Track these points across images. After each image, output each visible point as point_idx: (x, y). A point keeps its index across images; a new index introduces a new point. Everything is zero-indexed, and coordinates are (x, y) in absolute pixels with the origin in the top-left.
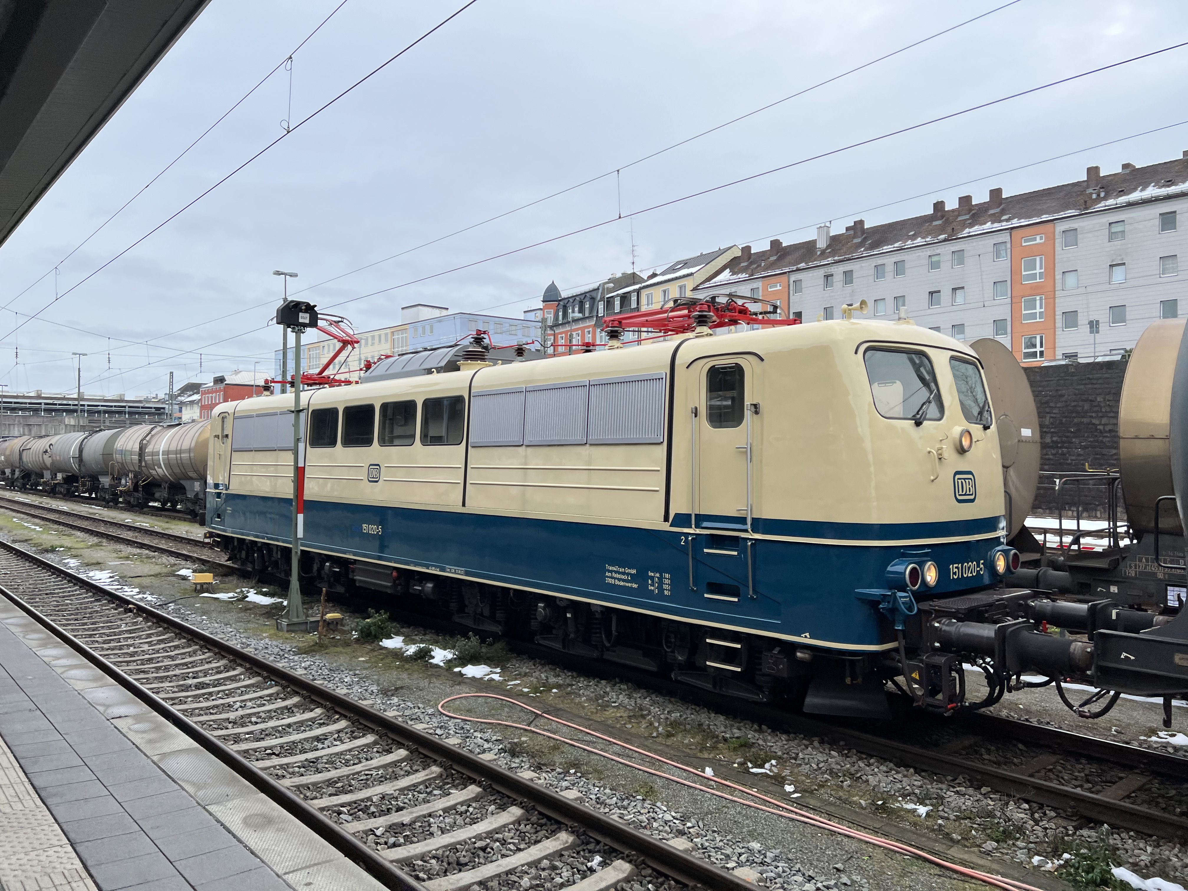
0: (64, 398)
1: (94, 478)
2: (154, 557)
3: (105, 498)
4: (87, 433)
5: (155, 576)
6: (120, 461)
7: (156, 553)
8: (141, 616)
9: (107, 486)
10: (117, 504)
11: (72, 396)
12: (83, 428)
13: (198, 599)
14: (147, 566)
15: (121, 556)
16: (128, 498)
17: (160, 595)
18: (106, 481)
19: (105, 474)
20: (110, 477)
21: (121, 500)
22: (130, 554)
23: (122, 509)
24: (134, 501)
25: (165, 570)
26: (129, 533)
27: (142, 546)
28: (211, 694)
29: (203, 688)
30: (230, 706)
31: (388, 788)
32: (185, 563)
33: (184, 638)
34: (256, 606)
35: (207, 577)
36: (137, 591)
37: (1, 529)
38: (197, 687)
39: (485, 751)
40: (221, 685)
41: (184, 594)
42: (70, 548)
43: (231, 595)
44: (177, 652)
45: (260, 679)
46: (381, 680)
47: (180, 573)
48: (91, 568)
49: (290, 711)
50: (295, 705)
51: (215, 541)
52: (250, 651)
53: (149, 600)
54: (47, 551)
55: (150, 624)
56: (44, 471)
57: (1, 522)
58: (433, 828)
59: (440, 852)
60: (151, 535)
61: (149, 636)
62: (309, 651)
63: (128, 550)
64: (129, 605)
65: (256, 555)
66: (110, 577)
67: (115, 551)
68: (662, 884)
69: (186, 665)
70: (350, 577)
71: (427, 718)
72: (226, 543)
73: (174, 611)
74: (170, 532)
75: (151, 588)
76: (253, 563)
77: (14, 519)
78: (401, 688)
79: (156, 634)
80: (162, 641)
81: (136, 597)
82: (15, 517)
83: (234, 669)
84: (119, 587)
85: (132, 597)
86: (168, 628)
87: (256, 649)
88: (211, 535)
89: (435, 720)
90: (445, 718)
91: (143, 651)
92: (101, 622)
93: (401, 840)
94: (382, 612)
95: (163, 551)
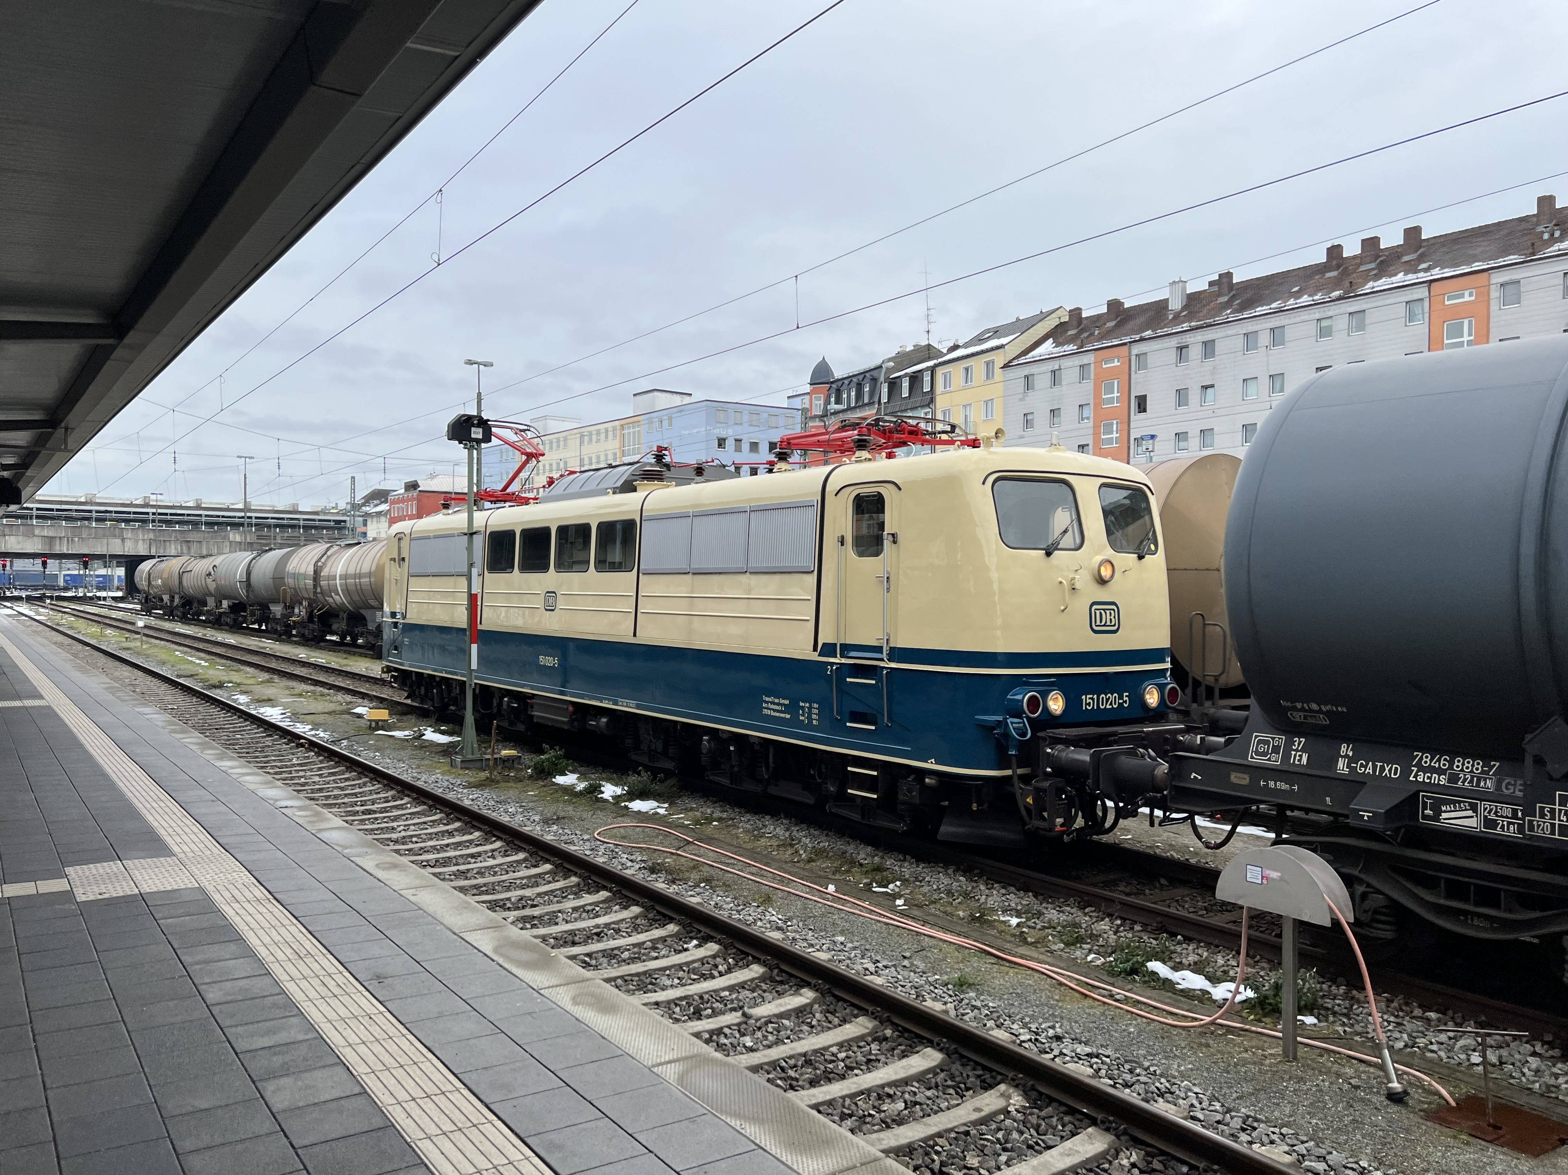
0: (229, 510)
1: (264, 606)
2: (329, 695)
3: (276, 630)
4: (255, 553)
5: (329, 713)
6: (292, 585)
7: (331, 691)
8: (313, 751)
9: (278, 616)
10: (290, 638)
11: (237, 507)
12: (251, 547)
13: (372, 736)
14: (322, 703)
15: (294, 693)
16: (302, 630)
17: (333, 732)
18: (277, 610)
19: (276, 601)
20: (282, 605)
21: (294, 632)
22: (303, 691)
23: (296, 643)
24: (309, 634)
25: (339, 708)
26: (302, 669)
27: (317, 683)
28: (376, 819)
29: (370, 814)
30: (393, 828)
31: (528, 892)
32: (360, 700)
33: (355, 771)
34: (432, 744)
35: (383, 714)
36: (310, 727)
37: (164, 663)
38: (364, 813)
39: (627, 868)
40: (387, 812)
41: (359, 731)
42: (239, 684)
43: (407, 733)
44: (347, 783)
45: (425, 807)
46: (546, 811)
47: (356, 711)
48: (263, 704)
49: (450, 834)
50: (456, 830)
51: (392, 676)
52: (419, 784)
53: (322, 736)
54: (215, 687)
55: (321, 758)
56: (207, 598)
57: (163, 656)
58: (559, 920)
59: (560, 935)
60: (327, 672)
61: (320, 769)
62: (480, 785)
63: (304, 687)
64: (302, 741)
65: (435, 691)
66: (282, 714)
67: (288, 688)
68: (742, 960)
69: (355, 795)
70: (529, 713)
71: (581, 842)
72: (404, 678)
73: (347, 748)
74: (348, 669)
75: (324, 724)
76: (432, 700)
77: (177, 653)
78: (564, 818)
79: (327, 767)
80: (333, 774)
81: (309, 733)
82: (177, 651)
83: (402, 799)
84: (292, 724)
85: (304, 733)
86: (339, 762)
87: (425, 782)
88: (388, 670)
89: (588, 843)
90: (599, 843)
91: (314, 782)
92: (273, 756)
93: (528, 926)
94: (557, 748)
95: (339, 689)
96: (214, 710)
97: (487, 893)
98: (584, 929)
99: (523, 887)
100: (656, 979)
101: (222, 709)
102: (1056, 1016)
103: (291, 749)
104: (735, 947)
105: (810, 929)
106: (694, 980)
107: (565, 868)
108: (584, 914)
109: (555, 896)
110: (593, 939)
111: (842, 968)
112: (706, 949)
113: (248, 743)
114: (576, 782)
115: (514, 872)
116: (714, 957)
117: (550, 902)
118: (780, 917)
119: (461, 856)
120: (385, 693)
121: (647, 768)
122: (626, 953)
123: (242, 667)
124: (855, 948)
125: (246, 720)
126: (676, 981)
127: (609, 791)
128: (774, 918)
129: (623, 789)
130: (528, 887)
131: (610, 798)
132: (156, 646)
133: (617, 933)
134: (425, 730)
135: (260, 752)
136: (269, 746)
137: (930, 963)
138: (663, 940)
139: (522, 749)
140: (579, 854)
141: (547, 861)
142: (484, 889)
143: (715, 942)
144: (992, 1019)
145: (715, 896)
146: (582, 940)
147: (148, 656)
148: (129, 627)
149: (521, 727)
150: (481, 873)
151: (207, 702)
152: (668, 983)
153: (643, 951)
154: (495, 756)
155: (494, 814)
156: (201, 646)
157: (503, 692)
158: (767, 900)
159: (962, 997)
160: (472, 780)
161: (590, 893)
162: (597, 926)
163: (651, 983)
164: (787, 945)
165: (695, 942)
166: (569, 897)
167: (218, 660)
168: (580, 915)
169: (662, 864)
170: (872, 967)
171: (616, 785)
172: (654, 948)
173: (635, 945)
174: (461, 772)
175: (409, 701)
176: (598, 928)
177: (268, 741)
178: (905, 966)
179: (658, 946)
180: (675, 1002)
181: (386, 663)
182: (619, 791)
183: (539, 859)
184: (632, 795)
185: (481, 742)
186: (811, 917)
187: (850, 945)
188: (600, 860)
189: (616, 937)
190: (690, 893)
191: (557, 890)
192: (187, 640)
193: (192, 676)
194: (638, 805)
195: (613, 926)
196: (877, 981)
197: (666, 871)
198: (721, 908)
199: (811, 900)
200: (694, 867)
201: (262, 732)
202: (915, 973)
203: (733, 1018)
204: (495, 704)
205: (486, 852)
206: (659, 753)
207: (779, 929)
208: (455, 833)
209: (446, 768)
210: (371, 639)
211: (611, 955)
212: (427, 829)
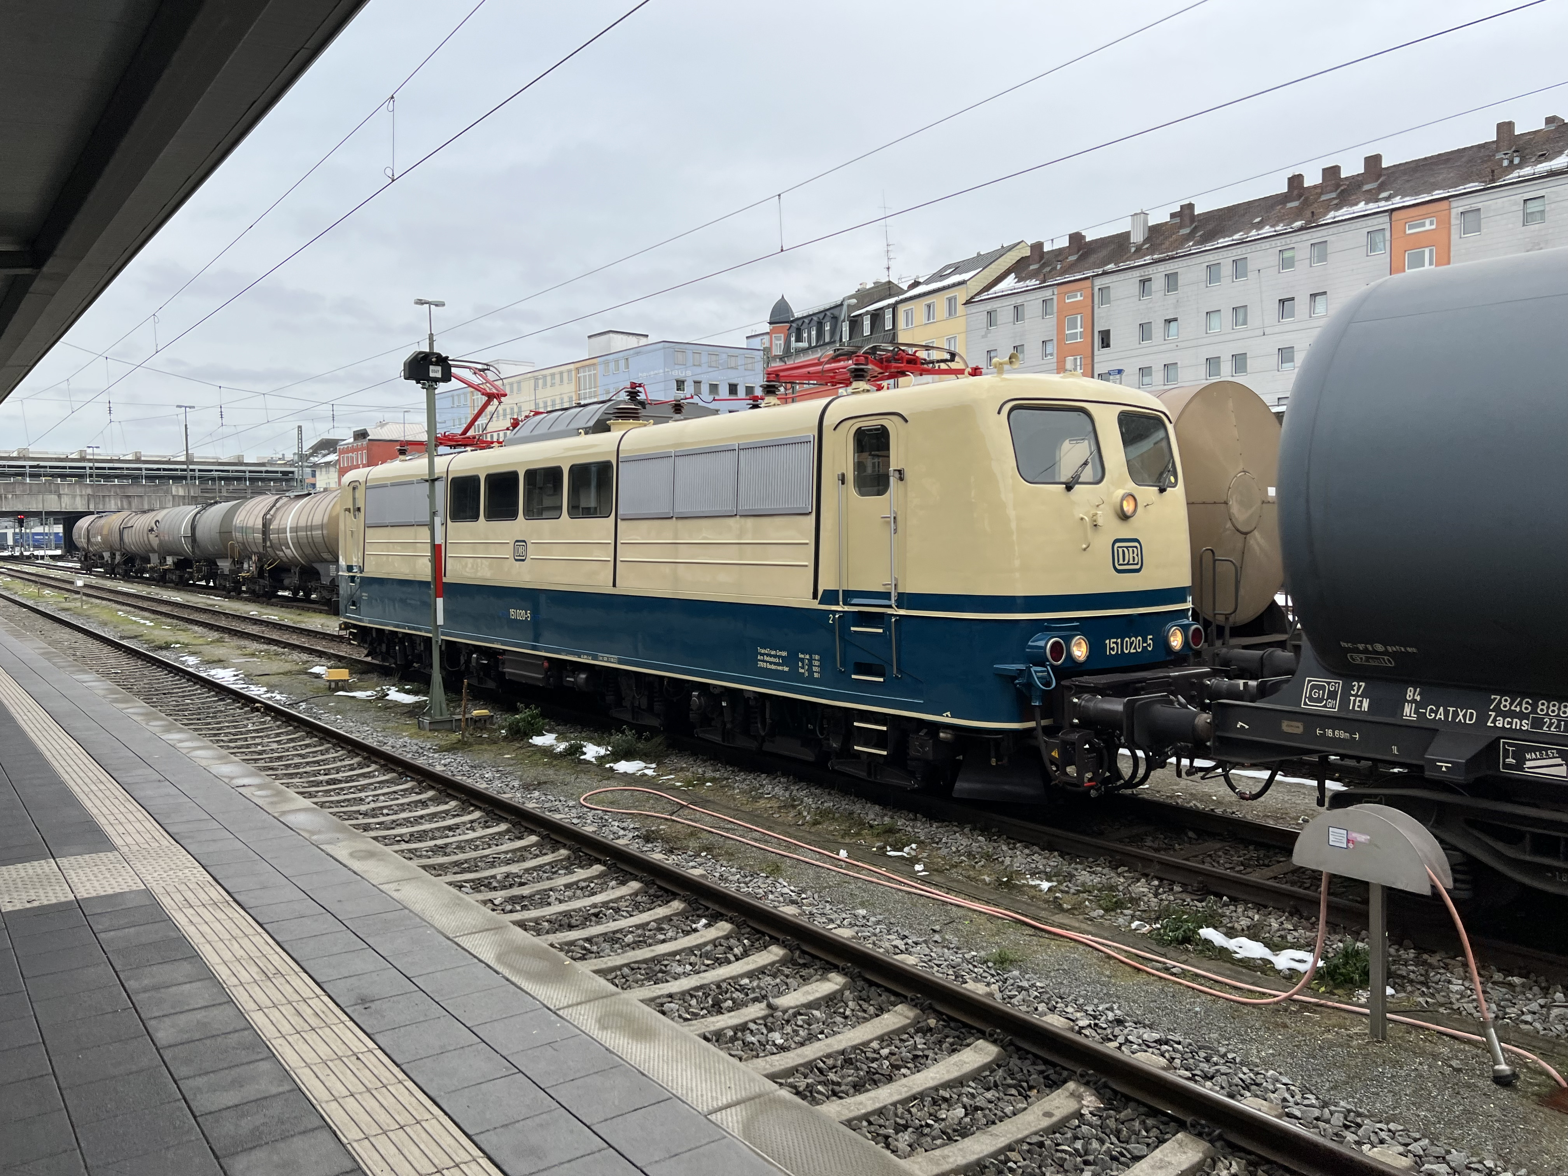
0: (169, 462)
1: (211, 562)
2: (284, 654)
3: (225, 586)
4: (200, 507)
5: (285, 673)
6: (240, 540)
7: (286, 650)
8: (269, 715)
9: (227, 572)
10: (240, 594)
11: (178, 459)
12: (194, 500)
13: (332, 698)
14: (276, 663)
15: (247, 652)
16: (252, 586)
17: (290, 694)
18: (225, 565)
19: (224, 557)
20: (230, 560)
21: (244, 588)
22: (256, 650)
23: (246, 599)
24: (259, 590)
25: (295, 668)
26: (254, 627)
27: (270, 641)
28: (342, 789)
29: (335, 784)
30: (361, 799)
31: (514, 868)
32: (317, 659)
33: (316, 736)
34: (397, 705)
35: (343, 674)
36: (265, 689)
37: (106, 624)
38: (328, 783)
39: (619, 838)
40: (353, 781)
41: (318, 693)
42: (187, 645)
43: (369, 693)
44: (308, 750)
45: (395, 774)
46: (525, 776)
47: (314, 670)
48: (214, 665)
49: (424, 804)
50: (430, 799)
51: (351, 633)
52: (386, 749)
53: (278, 698)
54: (161, 648)
55: (278, 723)
56: (151, 555)
57: (105, 616)
58: (552, 899)
59: (554, 917)
60: (280, 629)
61: (278, 735)
62: (451, 749)
63: (255, 646)
64: (257, 705)
65: (397, 648)
66: (235, 676)
67: (239, 648)
68: (758, 940)
69: (318, 763)
70: (500, 669)
71: (566, 809)
72: (363, 635)
73: (306, 710)
74: (303, 626)
75: (281, 686)
76: (395, 657)
77: (120, 613)
78: (545, 783)
79: (286, 733)
80: (292, 740)
81: (264, 696)
82: (120, 610)
83: (368, 766)
84: (245, 686)
85: (259, 696)
86: (298, 727)
87: (393, 747)
88: (346, 626)
89: (574, 811)
90: (585, 809)
91: (272, 750)
92: (226, 722)
93: (519, 908)
94: (533, 706)
95: (294, 647)
96: (161, 674)
97: (469, 870)
98: (580, 909)
99: (508, 862)
100: (666, 966)
101: (170, 672)
102: (1111, 996)
103: (245, 713)
104: (749, 926)
105: (828, 902)
106: (708, 966)
107: (552, 839)
108: (579, 892)
109: (544, 872)
110: (591, 921)
111: (868, 947)
112: (717, 929)
113: (199, 708)
114: (554, 742)
115: (497, 845)
116: (727, 937)
117: (540, 879)
118: (792, 888)
119: (438, 829)
120: (343, 651)
121: (631, 727)
122: (630, 936)
123: (190, 627)
124: (878, 922)
125: (195, 683)
126: (688, 967)
127: (592, 751)
128: (786, 890)
129: (607, 750)
130: (514, 861)
131: (593, 760)
132: (97, 606)
133: (616, 912)
134: (389, 689)
135: (212, 717)
136: (221, 711)
137: (963, 937)
138: (668, 919)
139: (493, 708)
140: (566, 823)
141: (532, 832)
142: (466, 865)
143: (726, 921)
144: (1042, 1001)
145: (718, 867)
146: (578, 923)
147: (88, 617)
148: (68, 586)
149: (491, 685)
150: (460, 848)
151: (153, 665)
152: (679, 970)
153: (647, 933)
154: (467, 716)
155: (469, 781)
156: (145, 604)
157: (471, 647)
158: (775, 870)
159: (1005, 976)
160: (443, 743)
161: (582, 867)
162: (594, 906)
163: (661, 971)
164: (804, 921)
165: (704, 921)
166: (560, 872)
167: (164, 620)
168: (574, 893)
169: (658, 831)
170: (901, 944)
171: (599, 745)
172: (660, 929)
173: (637, 927)
174: (429, 734)
175: (369, 659)
176: (596, 907)
177: (221, 706)
178: (936, 942)
179: (664, 926)
180: (690, 993)
181: (343, 620)
182: (602, 751)
183: (523, 829)
184: (617, 756)
185: (449, 701)
186: (825, 887)
187: (873, 919)
188: (589, 829)
189: (617, 917)
190: (691, 864)
191: (545, 864)
192: (131, 599)
193: (136, 637)
194: (623, 766)
195: (611, 904)
196: (909, 961)
197: (662, 839)
198: (726, 880)
199: (823, 867)
200: (692, 834)
201: (213, 696)
202: (949, 949)
203: (756, 1010)
204: (462, 661)
205: (464, 823)
206: (643, 710)
207: (793, 902)
208: (429, 803)
209: (413, 731)
210: (325, 594)
211: (613, 939)
212: (398, 799)
